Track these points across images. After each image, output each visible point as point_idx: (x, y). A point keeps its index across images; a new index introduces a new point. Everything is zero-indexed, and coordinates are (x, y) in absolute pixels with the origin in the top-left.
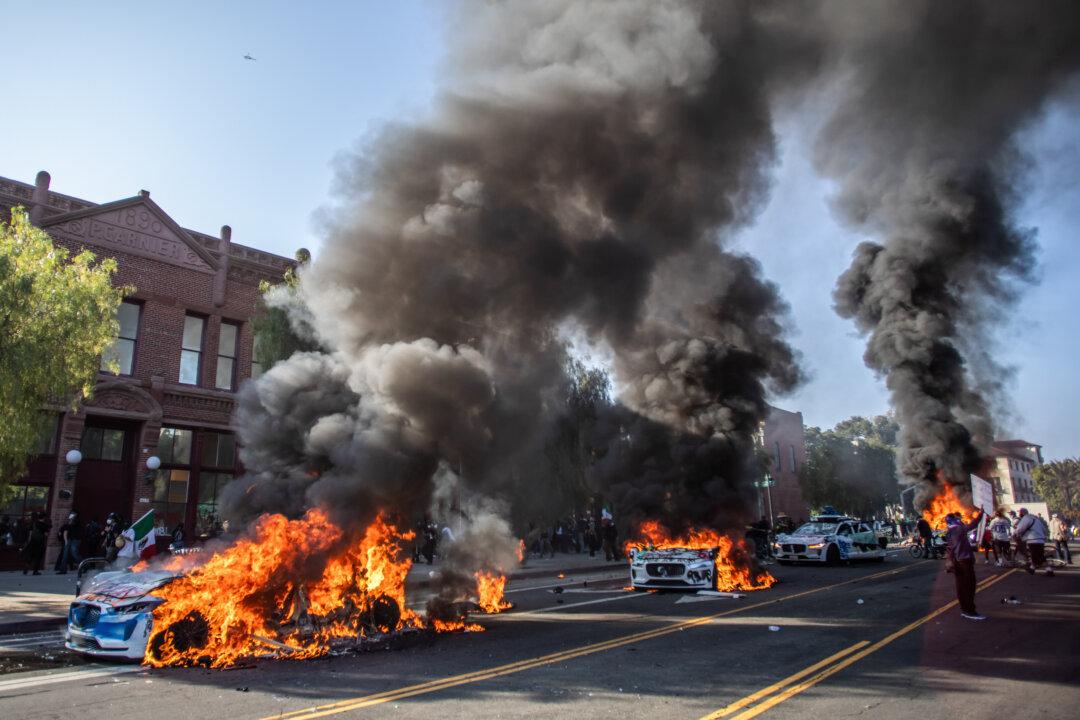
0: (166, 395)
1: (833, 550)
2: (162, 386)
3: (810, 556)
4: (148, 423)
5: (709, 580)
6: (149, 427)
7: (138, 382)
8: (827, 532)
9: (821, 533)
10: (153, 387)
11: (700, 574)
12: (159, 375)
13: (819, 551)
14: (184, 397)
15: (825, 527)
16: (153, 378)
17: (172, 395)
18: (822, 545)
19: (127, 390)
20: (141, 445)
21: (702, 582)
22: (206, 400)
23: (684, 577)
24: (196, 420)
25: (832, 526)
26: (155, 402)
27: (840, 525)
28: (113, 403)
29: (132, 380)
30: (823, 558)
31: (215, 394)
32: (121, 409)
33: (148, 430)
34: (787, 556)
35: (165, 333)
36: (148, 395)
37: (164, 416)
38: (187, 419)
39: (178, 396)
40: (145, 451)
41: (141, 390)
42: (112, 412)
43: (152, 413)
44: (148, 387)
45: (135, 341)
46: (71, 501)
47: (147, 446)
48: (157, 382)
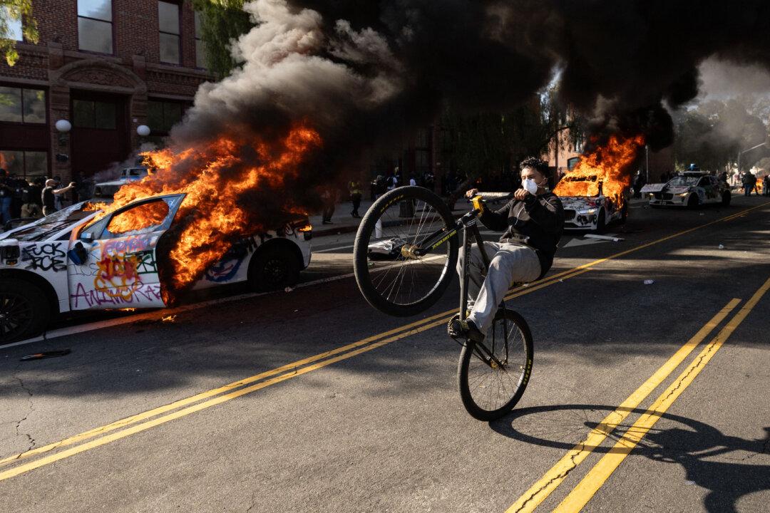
0: (149, 72)
1: (693, 197)
2: (143, 64)
3: (675, 202)
4: (133, 97)
5: (595, 223)
6: (135, 100)
7: (119, 60)
8: (691, 184)
9: (686, 185)
10: (135, 65)
11: (588, 218)
12: (139, 54)
13: (683, 198)
14: (166, 74)
15: (690, 180)
16: (134, 57)
17: (155, 73)
18: (685, 194)
19: (109, 68)
20: (131, 115)
21: (588, 224)
22: (189, 77)
23: (574, 221)
24: (181, 95)
25: (694, 179)
26: (138, 79)
27: (701, 178)
28: (96, 78)
29: (115, 59)
30: (685, 204)
31: (196, 72)
32: (105, 84)
33: (135, 103)
34: (659, 202)
35: (140, 16)
36: (130, 72)
37: (149, 91)
38: (172, 94)
39: (160, 74)
40: (135, 120)
41: (123, 69)
42: (95, 87)
43: (136, 88)
44: (130, 65)
45: (112, 23)
46: (68, 163)
47: (136, 117)
48: (138, 61)
